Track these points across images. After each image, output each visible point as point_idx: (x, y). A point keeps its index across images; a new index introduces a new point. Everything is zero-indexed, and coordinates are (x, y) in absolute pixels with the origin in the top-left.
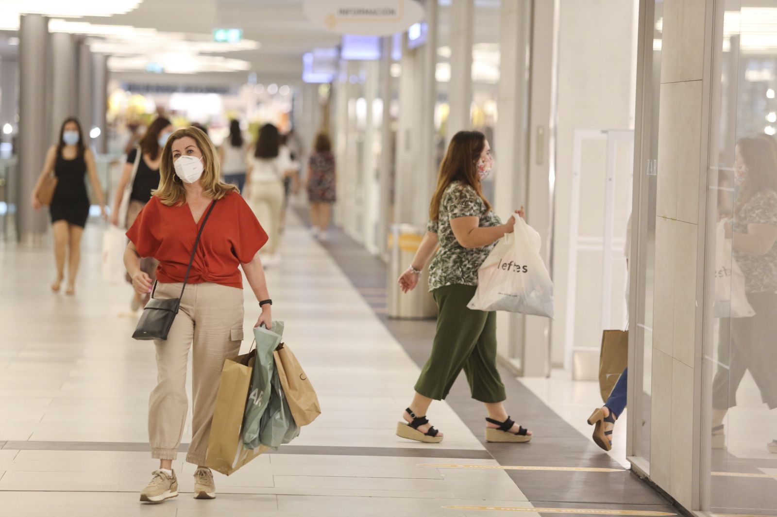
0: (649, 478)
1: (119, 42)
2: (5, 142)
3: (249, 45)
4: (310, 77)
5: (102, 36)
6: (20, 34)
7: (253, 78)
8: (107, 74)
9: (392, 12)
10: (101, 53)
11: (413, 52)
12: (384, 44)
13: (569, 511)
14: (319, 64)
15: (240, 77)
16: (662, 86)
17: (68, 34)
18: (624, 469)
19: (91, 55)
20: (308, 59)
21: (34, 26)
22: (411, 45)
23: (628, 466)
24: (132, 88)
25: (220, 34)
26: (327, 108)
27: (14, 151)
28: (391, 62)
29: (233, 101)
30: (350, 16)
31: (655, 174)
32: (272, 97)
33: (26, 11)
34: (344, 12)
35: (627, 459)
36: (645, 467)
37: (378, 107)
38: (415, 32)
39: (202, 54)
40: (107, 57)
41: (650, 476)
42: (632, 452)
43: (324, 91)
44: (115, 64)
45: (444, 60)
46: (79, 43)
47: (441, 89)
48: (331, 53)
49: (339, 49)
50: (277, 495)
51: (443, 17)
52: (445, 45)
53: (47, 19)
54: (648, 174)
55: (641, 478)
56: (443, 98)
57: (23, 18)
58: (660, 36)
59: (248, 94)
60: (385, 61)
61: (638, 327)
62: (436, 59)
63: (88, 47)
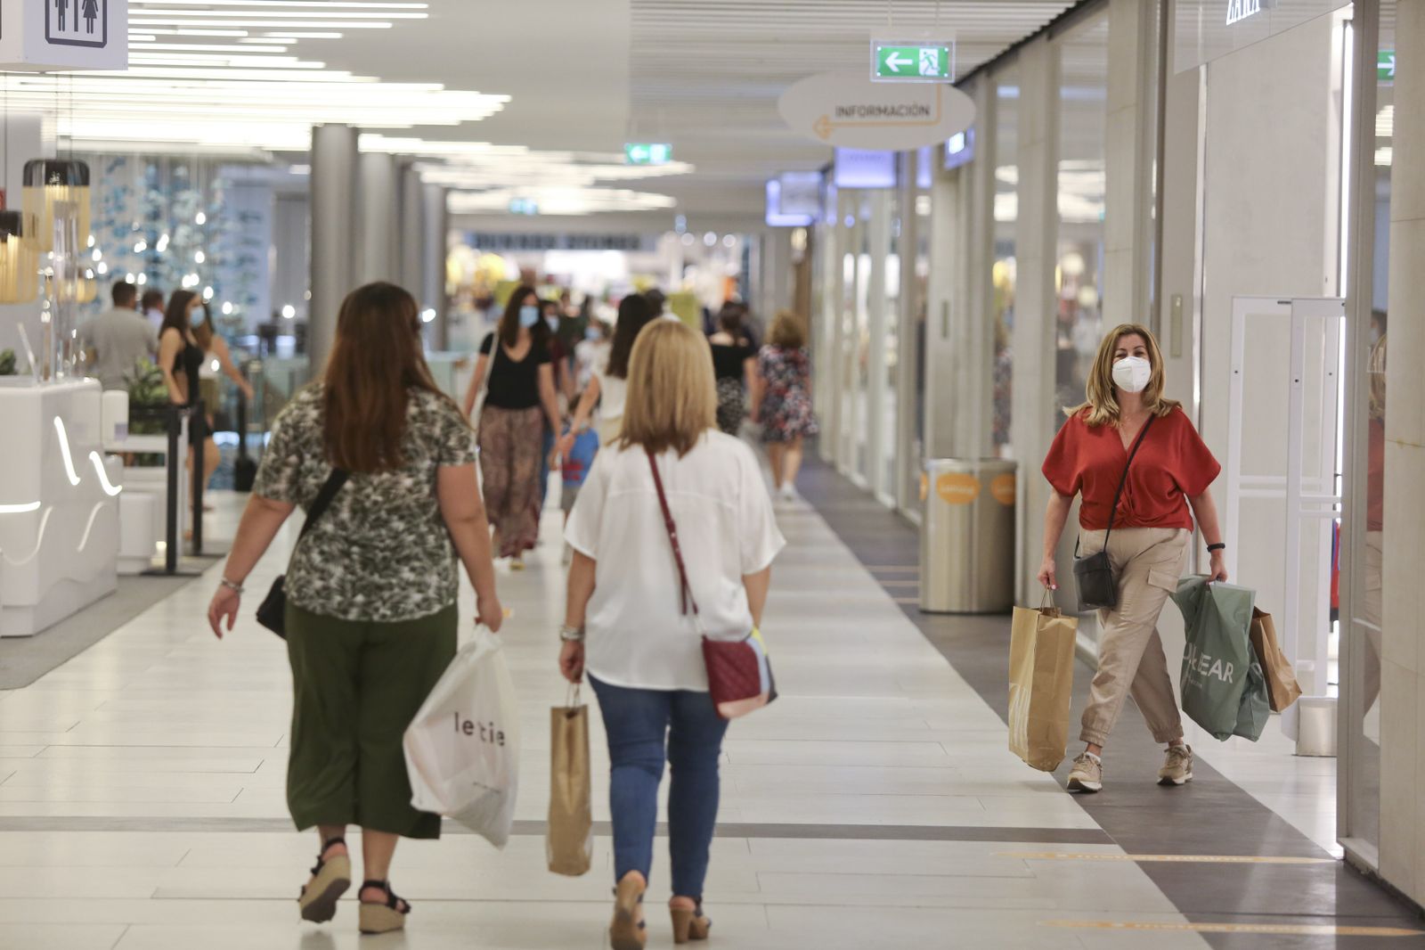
0: (1377, 873)
1: (467, 166)
2: (285, 334)
3: (679, 168)
4: (775, 219)
5: (440, 157)
6: (312, 158)
7: (681, 222)
8: (446, 217)
9: (925, 111)
10: (437, 185)
11: (952, 175)
12: (902, 163)
13: (1248, 928)
14: (790, 196)
15: (661, 219)
16: (1393, 226)
17: (386, 154)
18: (1334, 858)
19: (421, 186)
20: (773, 188)
21: (335, 145)
22: (949, 165)
23: (1337, 852)
24: (483, 242)
25: (637, 152)
26: (804, 270)
27: (300, 348)
28: (915, 191)
29: (644, 260)
30: (856, 118)
31: (1380, 372)
32: (709, 251)
33: (322, 118)
34: (844, 112)
35: (1338, 842)
36: (1369, 856)
37: (892, 266)
38: (956, 144)
39: (600, 183)
40: (447, 190)
41: (1378, 870)
42: (1346, 830)
43: (799, 239)
44: (457, 202)
45: (1007, 188)
46: (403, 168)
47: (1002, 235)
48: (814, 178)
49: (827, 171)
50: (765, 905)
51: (1005, 117)
52: (1006, 164)
53: (355, 132)
54: (1368, 371)
55: (1362, 873)
56: (1006, 249)
57: (316, 131)
58: (1386, 142)
59: (670, 248)
60: (905, 189)
61: (1355, 623)
62: (993, 187)
63: (418, 175)
